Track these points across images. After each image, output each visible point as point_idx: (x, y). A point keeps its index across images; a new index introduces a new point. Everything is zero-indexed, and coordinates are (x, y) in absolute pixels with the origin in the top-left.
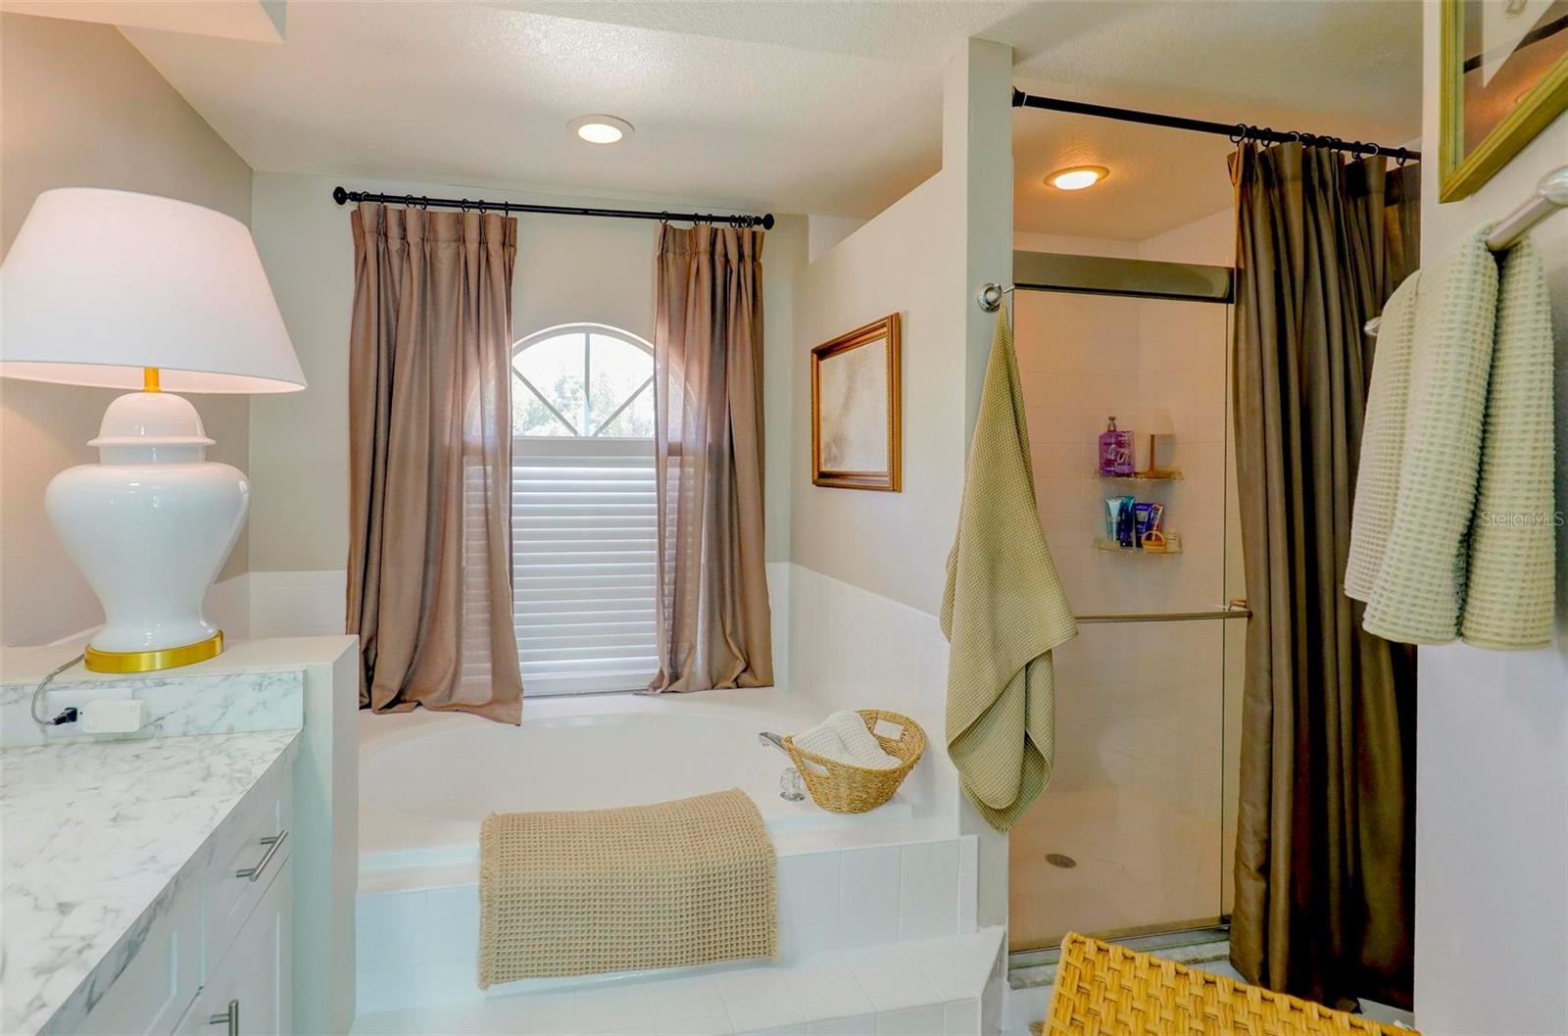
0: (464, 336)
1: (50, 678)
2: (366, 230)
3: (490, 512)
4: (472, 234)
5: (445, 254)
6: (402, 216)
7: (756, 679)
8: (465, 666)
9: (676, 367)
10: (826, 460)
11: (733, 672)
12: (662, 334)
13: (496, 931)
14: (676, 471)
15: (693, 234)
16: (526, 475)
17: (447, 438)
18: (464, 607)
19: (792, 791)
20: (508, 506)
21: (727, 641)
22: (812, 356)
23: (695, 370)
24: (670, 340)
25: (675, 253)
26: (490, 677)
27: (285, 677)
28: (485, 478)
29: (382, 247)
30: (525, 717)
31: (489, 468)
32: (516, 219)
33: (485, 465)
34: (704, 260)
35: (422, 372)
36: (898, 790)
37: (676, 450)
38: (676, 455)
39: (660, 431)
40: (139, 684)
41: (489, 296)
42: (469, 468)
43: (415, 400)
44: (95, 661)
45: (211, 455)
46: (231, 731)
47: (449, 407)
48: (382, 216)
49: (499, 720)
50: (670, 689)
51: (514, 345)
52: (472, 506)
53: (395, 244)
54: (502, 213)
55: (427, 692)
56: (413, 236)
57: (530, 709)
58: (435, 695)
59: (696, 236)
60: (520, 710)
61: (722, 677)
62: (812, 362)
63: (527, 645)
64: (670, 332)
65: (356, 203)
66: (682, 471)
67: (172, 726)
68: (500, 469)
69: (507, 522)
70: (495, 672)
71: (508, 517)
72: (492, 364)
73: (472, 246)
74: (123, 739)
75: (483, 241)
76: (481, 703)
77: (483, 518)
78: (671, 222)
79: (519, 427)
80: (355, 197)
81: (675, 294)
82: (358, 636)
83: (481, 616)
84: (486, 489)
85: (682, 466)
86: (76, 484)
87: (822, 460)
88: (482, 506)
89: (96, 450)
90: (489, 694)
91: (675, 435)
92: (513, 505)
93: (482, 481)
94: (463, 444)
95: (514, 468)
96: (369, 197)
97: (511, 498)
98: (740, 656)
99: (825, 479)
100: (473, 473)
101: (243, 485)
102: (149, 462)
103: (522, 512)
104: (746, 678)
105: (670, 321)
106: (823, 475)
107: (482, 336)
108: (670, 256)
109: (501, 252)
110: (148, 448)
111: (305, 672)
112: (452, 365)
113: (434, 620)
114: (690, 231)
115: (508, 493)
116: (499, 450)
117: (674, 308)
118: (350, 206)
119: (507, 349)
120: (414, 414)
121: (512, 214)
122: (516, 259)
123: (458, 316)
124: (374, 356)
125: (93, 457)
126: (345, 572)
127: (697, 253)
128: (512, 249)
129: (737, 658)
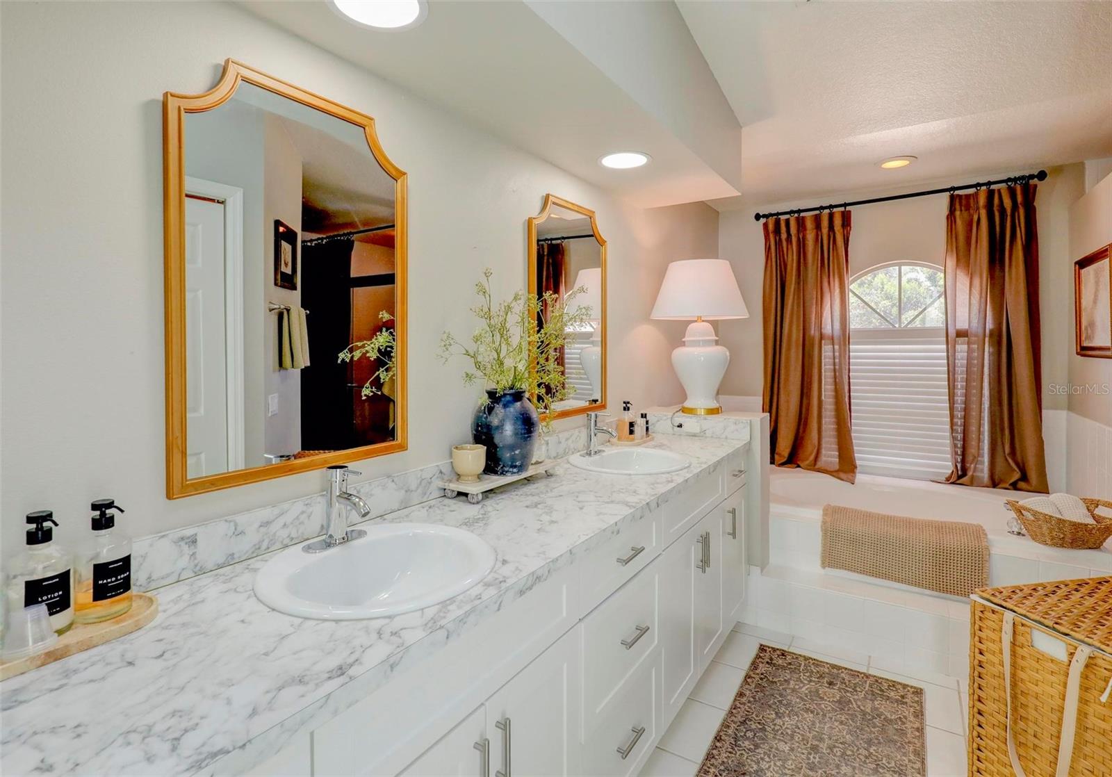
0: (821, 277)
1: (674, 414)
2: (770, 231)
3: (837, 371)
4: (825, 223)
5: (810, 236)
6: (787, 221)
7: (1031, 486)
8: (823, 452)
9: (963, 280)
10: (1085, 339)
11: (1010, 479)
12: (951, 263)
13: (828, 545)
14: (965, 347)
15: (976, 195)
16: (857, 350)
17: (813, 331)
18: (824, 422)
19: (1016, 530)
20: (847, 367)
21: (1007, 460)
22: (1075, 267)
23: (977, 282)
24: (957, 265)
25: (961, 210)
26: (837, 460)
27: (744, 421)
28: (834, 352)
29: (778, 238)
30: (856, 481)
31: (837, 347)
32: (850, 211)
33: (833, 345)
34: (983, 213)
35: (799, 298)
36: (1104, 544)
37: (961, 334)
38: (965, 337)
39: (949, 323)
40: (699, 418)
41: (835, 254)
42: (826, 347)
43: (795, 312)
44: (684, 410)
45: (717, 343)
46: (726, 438)
47: (814, 315)
48: (777, 222)
49: (842, 480)
50: (958, 482)
51: (850, 279)
52: (827, 367)
53: (784, 236)
54: (842, 209)
55: (803, 461)
56: (793, 230)
57: (860, 477)
58: (807, 462)
59: (977, 198)
60: (855, 477)
61: (1001, 481)
62: (1075, 270)
63: (860, 445)
64: (958, 260)
65: (765, 219)
66: (969, 347)
67: (708, 433)
68: (842, 347)
69: (847, 376)
70: (840, 456)
71: (847, 374)
72: (837, 291)
73: (825, 230)
74: (694, 435)
75: (831, 227)
76: (832, 470)
77: (833, 374)
78: (957, 192)
79: (854, 324)
80: (764, 216)
81: (962, 238)
82: (768, 414)
83: (832, 426)
84: (834, 358)
85: (969, 343)
86: (679, 353)
87: (1083, 338)
88: (832, 367)
89: (684, 342)
90: (837, 467)
91: (962, 324)
92: (851, 367)
93: (832, 354)
94: (821, 334)
95: (851, 346)
96: (772, 215)
97: (849, 363)
98: (1016, 469)
99: (1085, 351)
100: (827, 350)
101: (728, 353)
102: (699, 346)
103: (856, 371)
104: (1022, 484)
105: (957, 254)
106: (1083, 348)
107: (831, 279)
108: (958, 213)
109: (842, 230)
110: (699, 341)
111: (751, 421)
112: (815, 293)
113: (806, 424)
114: (973, 194)
115: (847, 360)
116: (842, 337)
117: (960, 247)
118: (763, 220)
119: (846, 282)
120: (795, 320)
121: (848, 208)
122: (851, 233)
123: (817, 268)
124: (774, 293)
125: (683, 344)
126: (761, 398)
127: (978, 208)
128: (849, 228)
129: (1014, 470)
